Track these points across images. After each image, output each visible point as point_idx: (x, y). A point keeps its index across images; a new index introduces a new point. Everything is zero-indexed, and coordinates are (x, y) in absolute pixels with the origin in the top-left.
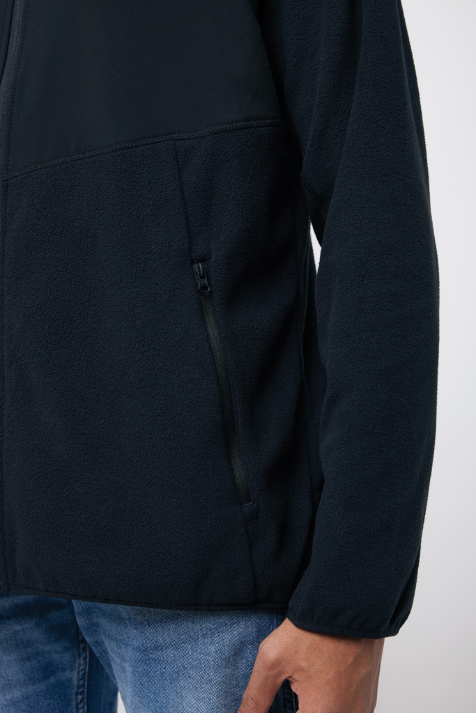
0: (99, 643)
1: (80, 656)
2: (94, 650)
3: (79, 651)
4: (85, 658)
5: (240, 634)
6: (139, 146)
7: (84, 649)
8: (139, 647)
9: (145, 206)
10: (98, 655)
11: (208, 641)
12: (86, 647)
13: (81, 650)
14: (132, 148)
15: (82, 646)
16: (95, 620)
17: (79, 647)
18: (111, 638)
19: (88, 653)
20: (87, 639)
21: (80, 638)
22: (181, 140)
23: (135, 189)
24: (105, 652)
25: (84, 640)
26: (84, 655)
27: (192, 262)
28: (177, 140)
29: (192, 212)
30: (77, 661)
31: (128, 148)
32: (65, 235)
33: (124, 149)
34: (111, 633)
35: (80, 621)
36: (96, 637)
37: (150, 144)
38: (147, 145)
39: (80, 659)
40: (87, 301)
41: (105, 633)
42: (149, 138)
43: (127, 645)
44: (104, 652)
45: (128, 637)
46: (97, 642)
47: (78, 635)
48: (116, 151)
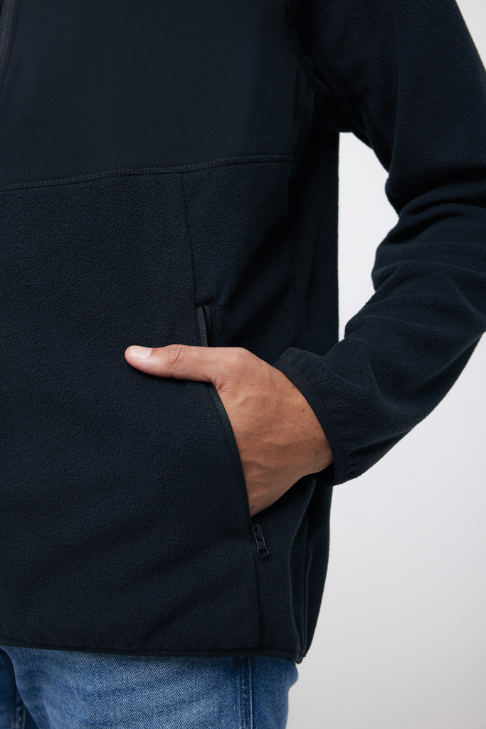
0: (39, 708)
1: (15, 720)
2: (33, 715)
3: (15, 714)
4: (21, 723)
5: (199, 713)
6: (141, 175)
7: (21, 713)
8: (87, 721)
9: (146, 242)
10: (36, 721)
11: (163, 719)
12: (24, 711)
13: (17, 714)
14: (134, 175)
15: (18, 709)
16: (37, 684)
17: (15, 710)
18: (54, 706)
19: (24, 717)
20: (26, 704)
21: (18, 701)
22: (188, 172)
23: (136, 223)
24: (45, 717)
25: (21, 703)
26: (20, 719)
27: (197, 305)
28: (184, 173)
29: (199, 249)
30: (13, 725)
31: (130, 175)
32: (51, 262)
33: (125, 175)
34: (54, 701)
35: (20, 685)
36: (36, 702)
37: (154, 173)
38: (150, 174)
39: (15, 724)
40: (70, 336)
41: (47, 699)
42: (154, 167)
43: (72, 716)
44: (43, 717)
45: (75, 708)
46: (37, 707)
47: (15, 698)
48: (117, 176)
